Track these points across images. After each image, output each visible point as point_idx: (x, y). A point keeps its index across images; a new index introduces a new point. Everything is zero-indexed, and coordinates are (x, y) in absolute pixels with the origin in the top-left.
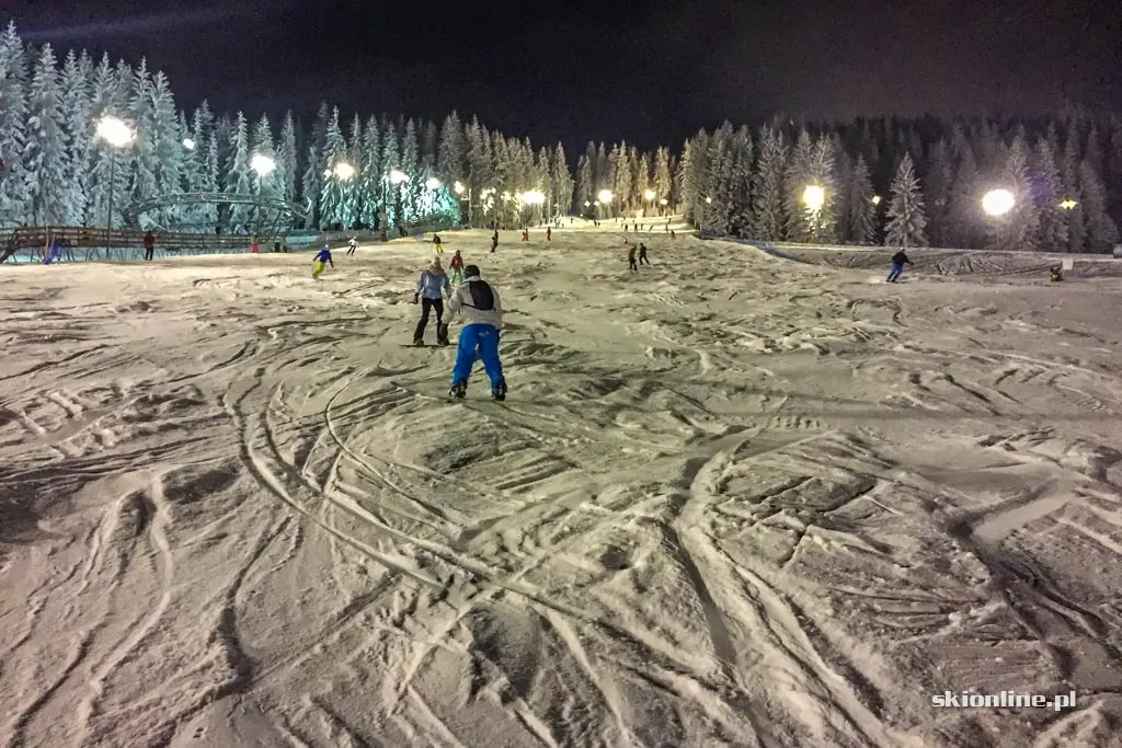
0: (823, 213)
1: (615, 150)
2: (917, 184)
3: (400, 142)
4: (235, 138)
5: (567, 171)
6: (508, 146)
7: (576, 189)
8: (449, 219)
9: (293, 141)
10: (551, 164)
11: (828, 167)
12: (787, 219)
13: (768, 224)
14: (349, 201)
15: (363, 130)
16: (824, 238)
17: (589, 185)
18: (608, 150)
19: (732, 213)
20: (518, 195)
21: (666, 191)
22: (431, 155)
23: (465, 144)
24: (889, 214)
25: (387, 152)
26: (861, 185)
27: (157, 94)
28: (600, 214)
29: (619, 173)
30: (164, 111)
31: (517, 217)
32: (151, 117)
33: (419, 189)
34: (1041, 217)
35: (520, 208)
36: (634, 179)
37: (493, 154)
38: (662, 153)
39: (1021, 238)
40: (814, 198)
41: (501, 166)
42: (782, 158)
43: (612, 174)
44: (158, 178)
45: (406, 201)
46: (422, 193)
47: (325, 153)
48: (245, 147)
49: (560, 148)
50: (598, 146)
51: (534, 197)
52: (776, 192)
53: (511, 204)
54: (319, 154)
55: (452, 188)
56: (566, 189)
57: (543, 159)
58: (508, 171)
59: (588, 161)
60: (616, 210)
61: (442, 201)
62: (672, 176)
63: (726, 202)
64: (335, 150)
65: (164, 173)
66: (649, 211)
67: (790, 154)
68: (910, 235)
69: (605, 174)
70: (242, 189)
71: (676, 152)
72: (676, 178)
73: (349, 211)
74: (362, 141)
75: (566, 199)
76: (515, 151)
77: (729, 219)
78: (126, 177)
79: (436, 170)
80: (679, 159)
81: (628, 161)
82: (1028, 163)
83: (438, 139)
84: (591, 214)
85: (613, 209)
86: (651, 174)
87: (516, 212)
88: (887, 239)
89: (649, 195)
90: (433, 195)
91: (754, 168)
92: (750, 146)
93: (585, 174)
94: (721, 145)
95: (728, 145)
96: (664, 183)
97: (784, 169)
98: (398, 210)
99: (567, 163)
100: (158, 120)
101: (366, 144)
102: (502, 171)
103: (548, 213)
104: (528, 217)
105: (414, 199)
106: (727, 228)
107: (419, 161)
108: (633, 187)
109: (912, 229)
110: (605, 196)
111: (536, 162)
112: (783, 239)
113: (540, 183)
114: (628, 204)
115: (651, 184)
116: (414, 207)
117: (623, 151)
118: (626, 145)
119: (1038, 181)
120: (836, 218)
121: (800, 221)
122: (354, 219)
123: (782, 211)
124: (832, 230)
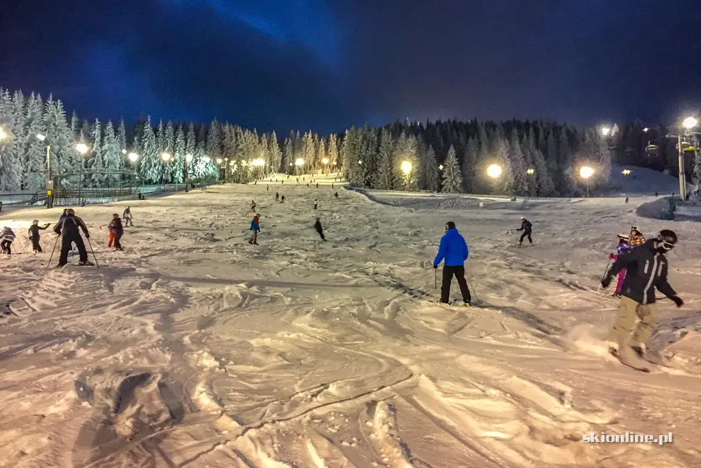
0: (412, 175)
1: (306, 136)
2: (458, 161)
3: (186, 134)
4: (94, 132)
5: (278, 147)
6: (244, 134)
7: (283, 157)
8: (213, 177)
9: (124, 133)
10: (269, 143)
11: (414, 152)
12: (394, 178)
13: (384, 181)
14: (157, 167)
15: (165, 128)
16: (412, 188)
17: (290, 155)
18: (302, 135)
19: (366, 174)
20: (250, 162)
21: (335, 158)
22: (203, 142)
23: (222, 136)
24: (444, 176)
25: (178, 140)
26: (431, 160)
27: (58, 112)
28: (297, 172)
29: (308, 148)
30: (61, 121)
31: (249, 174)
32: (54, 124)
33: (197, 160)
34: (516, 178)
35: (251, 169)
36: (317, 152)
37: (237, 140)
38: (333, 138)
39: (505, 189)
40: (407, 167)
41: (241, 147)
42: (391, 145)
43: (304, 149)
44: (58, 157)
45: (189, 167)
46: (198, 162)
47: (143, 140)
48: (99, 138)
49: (274, 134)
50: (296, 132)
51: (259, 162)
52: (388, 164)
53: (247, 167)
54: (140, 141)
55: (215, 161)
56: (277, 157)
57: (264, 141)
58: (245, 149)
59: (290, 141)
60: (307, 169)
61: (209, 168)
62: (339, 150)
63: (363, 168)
64: (148, 139)
65: (61, 154)
66: (325, 170)
67: (395, 144)
68: (454, 187)
69: (300, 148)
70: (98, 161)
71: (341, 136)
72: (341, 151)
73: (157, 172)
74: (164, 134)
75: (278, 163)
76: (249, 138)
77: (365, 177)
78: (42, 157)
79: (206, 150)
80: (342, 140)
81: (313, 141)
82: (508, 152)
83: (207, 133)
84: (292, 172)
85: (304, 169)
86: (326, 149)
87: (249, 172)
88: (443, 189)
89: (325, 161)
90: (204, 164)
91: (378, 151)
92: (376, 139)
93: (288, 149)
94: (361, 137)
95: (364, 138)
96: (334, 155)
97: (392, 152)
98: (185, 172)
99: (278, 142)
100: (58, 126)
101: (166, 136)
102: (241, 150)
103: (267, 171)
104: (256, 174)
105: (193, 166)
106: (364, 182)
107: (196, 145)
108: (316, 158)
109: (454, 183)
110: (300, 162)
111: (260, 142)
112: (392, 189)
113: (262, 154)
114: (313, 166)
115: (327, 154)
116: (194, 170)
117: (310, 136)
118: (312, 133)
119: (514, 161)
120: (418, 178)
121: (400, 180)
122: (159, 178)
123: (391, 174)
124: (416, 184)
